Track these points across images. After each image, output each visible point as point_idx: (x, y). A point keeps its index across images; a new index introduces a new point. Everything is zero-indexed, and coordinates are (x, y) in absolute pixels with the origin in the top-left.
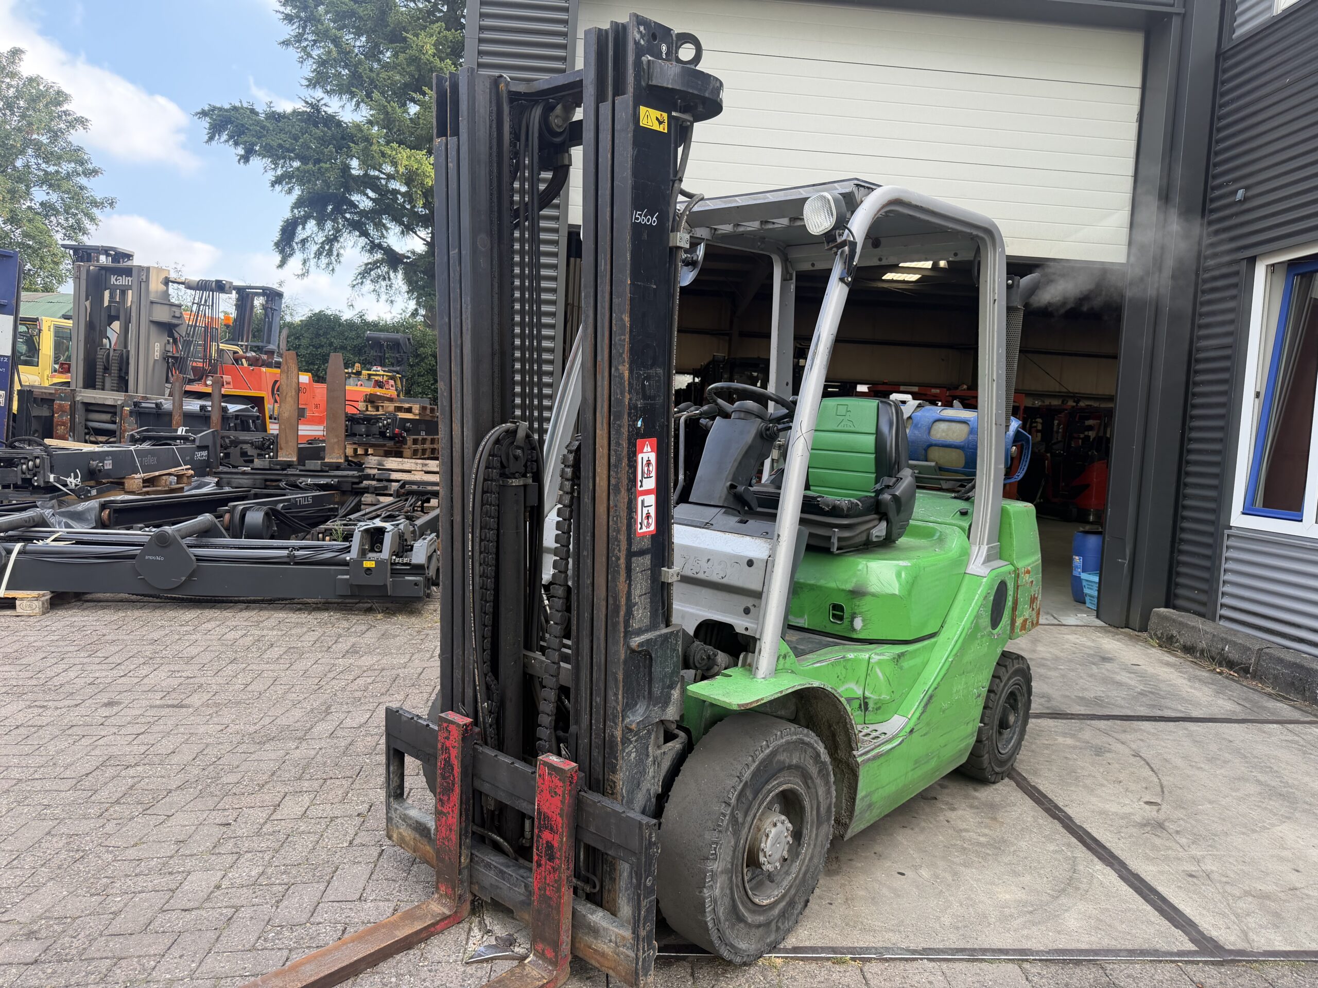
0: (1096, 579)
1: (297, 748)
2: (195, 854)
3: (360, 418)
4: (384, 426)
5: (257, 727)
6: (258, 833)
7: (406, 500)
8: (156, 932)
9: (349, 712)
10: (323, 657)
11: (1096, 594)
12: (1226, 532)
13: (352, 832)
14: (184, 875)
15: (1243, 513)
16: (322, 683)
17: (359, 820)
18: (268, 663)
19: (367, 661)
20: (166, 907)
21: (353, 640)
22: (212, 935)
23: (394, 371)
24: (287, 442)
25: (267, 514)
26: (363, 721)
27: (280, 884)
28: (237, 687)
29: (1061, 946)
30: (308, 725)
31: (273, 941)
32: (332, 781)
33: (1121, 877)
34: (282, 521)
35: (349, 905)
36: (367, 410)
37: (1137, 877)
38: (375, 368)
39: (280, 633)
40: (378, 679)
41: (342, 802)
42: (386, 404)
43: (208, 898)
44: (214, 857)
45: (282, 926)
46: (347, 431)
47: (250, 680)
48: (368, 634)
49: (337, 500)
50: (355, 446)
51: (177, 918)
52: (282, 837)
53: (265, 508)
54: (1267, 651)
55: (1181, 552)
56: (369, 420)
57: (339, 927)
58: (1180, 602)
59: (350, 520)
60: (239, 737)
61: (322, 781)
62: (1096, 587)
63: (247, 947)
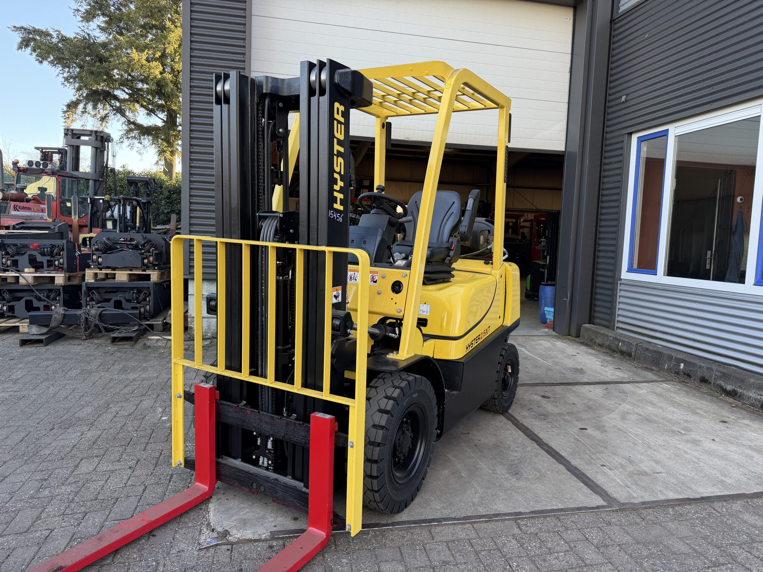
12: (619, 282)
15: (627, 271)
20: (4, 533)
29: (537, 509)
32: (113, 448)
33: (568, 469)
37: (576, 469)
41: (119, 461)
43: (33, 525)
44: (36, 500)
51: (12, 539)
52: (80, 484)
54: (640, 344)
55: (596, 293)
58: (596, 321)
61: (106, 449)
62: (552, 314)
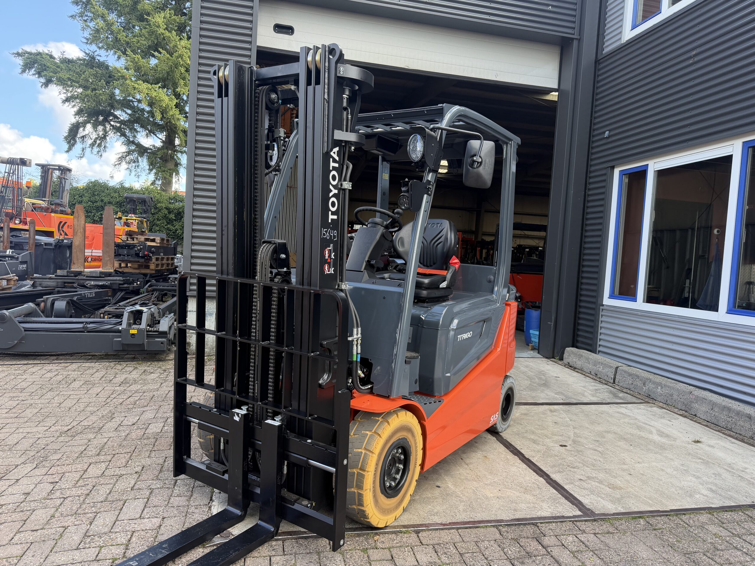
0: (537, 333)
1: (95, 438)
2: (37, 500)
3: (123, 245)
4: (138, 250)
5: (69, 427)
6: (75, 486)
7: (152, 294)
8: (17, 544)
9: (126, 417)
10: (107, 386)
11: (537, 341)
12: (601, 307)
13: (133, 482)
14: (31, 511)
15: (609, 298)
16: (108, 401)
17: (136, 476)
18: (73, 390)
19: (134, 387)
20: (21, 530)
21: (124, 376)
22: (53, 543)
23: (142, 217)
24: (78, 260)
25: (68, 303)
26: (135, 421)
27: (91, 513)
28: (54, 405)
29: (517, 517)
30: (101, 425)
31: (90, 543)
32: (119, 455)
33: (547, 482)
34: (77, 307)
35: (134, 521)
36: (127, 240)
37: (555, 482)
38: (130, 215)
39: (79, 373)
40: (142, 398)
41: (126, 466)
42: (139, 237)
43: (48, 523)
44: (48, 501)
45: (94, 536)
46: (115, 253)
47: (62, 401)
48: (134, 372)
49: (110, 294)
50: (119, 262)
51: (29, 535)
52: (90, 487)
53: (67, 299)
54: (621, 368)
55: (579, 318)
56: (130, 247)
57: (129, 533)
58: (579, 345)
59: (120, 306)
60: (58, 434)
61: (112, 455)
62: (537, 337)
63: (74, 547)
